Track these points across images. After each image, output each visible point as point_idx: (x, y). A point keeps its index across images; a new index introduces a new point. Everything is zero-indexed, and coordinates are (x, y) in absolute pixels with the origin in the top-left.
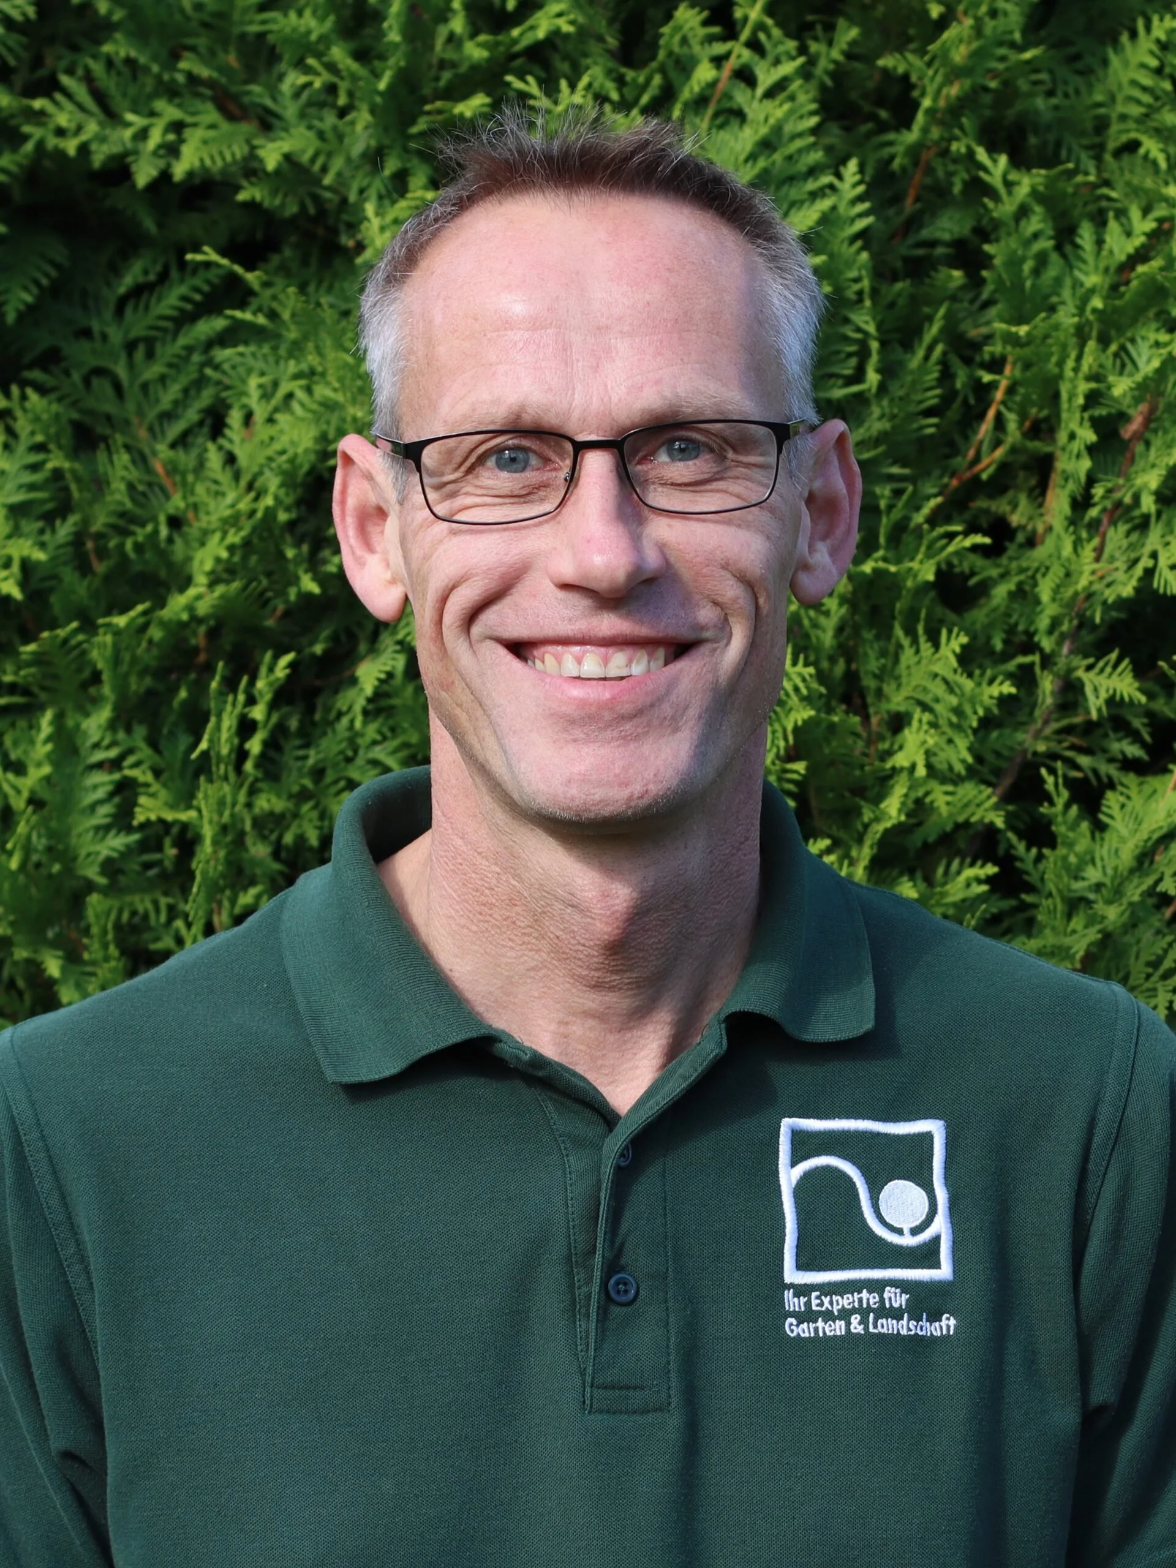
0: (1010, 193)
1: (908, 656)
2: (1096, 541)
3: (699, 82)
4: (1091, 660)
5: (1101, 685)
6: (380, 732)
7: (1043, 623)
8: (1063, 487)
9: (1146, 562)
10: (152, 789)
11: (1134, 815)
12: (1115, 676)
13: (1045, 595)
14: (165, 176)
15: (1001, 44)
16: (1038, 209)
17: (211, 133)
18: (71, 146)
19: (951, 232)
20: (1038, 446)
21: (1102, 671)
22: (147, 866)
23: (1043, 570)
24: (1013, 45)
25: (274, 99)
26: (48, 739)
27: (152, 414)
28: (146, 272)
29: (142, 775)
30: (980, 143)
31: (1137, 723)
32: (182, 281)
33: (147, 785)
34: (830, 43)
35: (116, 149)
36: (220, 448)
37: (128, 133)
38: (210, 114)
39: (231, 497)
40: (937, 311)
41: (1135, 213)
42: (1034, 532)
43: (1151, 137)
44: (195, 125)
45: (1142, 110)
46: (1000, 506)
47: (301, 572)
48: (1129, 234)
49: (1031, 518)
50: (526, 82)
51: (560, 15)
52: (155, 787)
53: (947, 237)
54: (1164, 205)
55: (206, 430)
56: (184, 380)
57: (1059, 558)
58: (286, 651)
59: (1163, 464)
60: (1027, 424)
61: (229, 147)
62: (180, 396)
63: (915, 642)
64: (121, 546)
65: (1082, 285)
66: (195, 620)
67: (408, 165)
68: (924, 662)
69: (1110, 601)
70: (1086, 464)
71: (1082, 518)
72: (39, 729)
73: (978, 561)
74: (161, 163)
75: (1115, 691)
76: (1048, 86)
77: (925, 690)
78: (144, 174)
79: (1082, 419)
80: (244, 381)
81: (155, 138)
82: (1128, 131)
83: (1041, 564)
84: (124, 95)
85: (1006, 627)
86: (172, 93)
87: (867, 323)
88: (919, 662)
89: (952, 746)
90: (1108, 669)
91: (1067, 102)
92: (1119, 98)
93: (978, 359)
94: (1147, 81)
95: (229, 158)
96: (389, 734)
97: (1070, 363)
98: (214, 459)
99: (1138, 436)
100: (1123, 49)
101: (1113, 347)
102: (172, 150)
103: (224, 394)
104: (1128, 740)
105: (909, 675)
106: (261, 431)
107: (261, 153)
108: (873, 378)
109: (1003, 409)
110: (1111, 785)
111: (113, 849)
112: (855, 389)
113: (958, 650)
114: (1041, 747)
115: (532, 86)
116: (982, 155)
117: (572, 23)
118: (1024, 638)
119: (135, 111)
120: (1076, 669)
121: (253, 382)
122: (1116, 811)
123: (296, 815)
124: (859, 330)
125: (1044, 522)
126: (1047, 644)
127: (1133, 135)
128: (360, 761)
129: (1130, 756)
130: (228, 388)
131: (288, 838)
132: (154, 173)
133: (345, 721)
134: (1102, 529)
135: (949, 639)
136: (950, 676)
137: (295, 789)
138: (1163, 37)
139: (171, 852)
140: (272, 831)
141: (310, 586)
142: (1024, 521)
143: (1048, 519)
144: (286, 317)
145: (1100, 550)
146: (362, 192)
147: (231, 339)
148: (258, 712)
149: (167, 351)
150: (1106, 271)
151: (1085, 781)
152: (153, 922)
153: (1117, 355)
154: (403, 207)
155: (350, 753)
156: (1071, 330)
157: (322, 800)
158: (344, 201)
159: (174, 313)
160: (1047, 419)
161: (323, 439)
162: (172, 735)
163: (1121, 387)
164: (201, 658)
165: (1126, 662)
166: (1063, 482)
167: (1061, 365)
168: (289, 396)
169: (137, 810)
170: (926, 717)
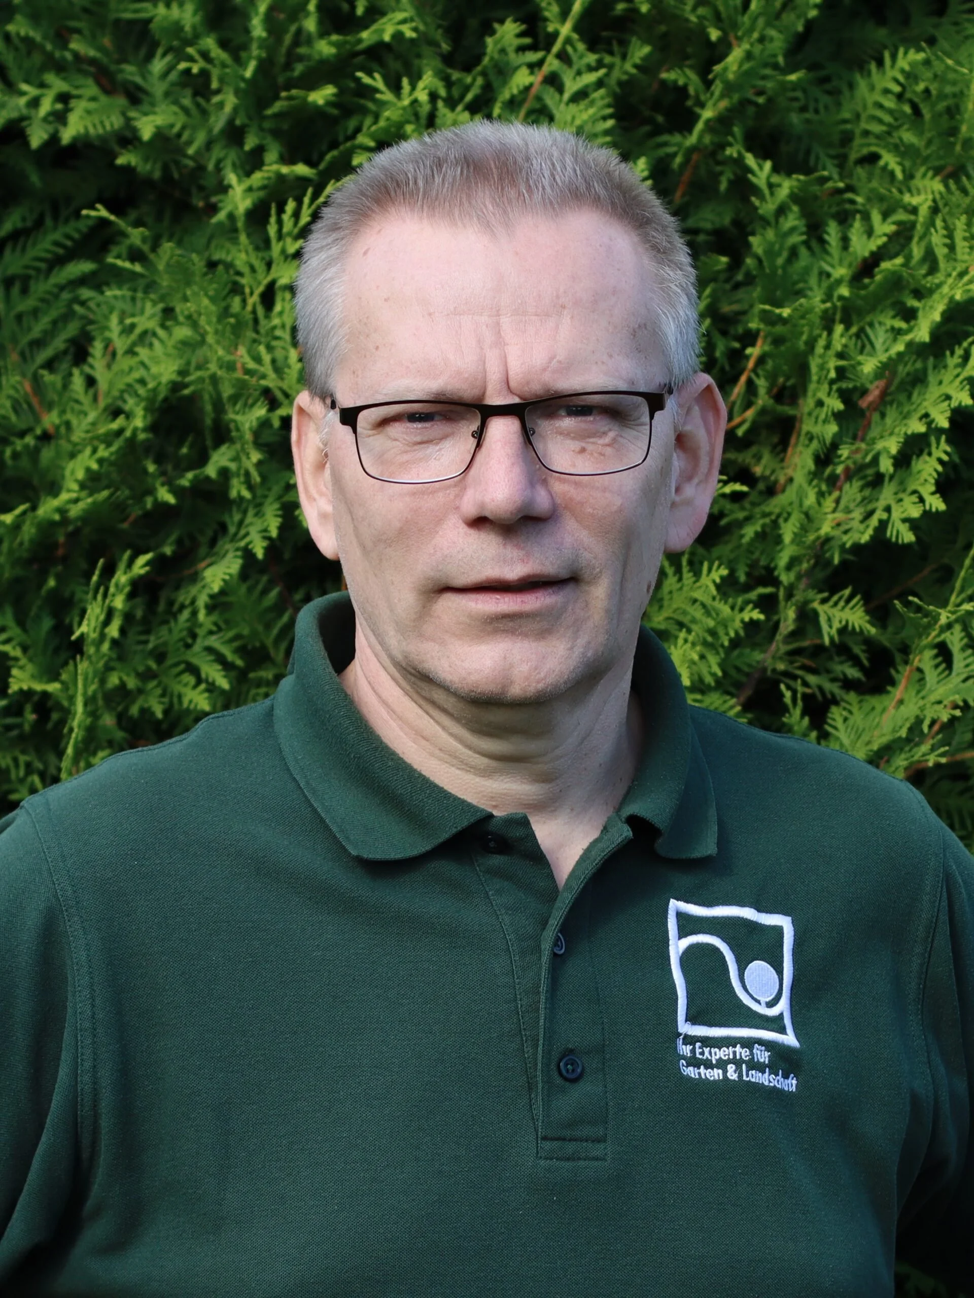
0: (772, 194)
1: (671, 583)
2: (835, 494)
3: (518, 86)
4: (826, 594)
5: (834, 616)
6: (216, 624)
7: (783, 559)
8: (808, 446)
9: (880, 515)
10: (21, 663)
11: (855, 729)
12: (847, 610)
13: (787, 538)
14: (54, 139)
15: (766, 65)
16: (795, 208)
17: (92, 105)
19: (713, 223)
20: (784, 409)
21: (836, 604)
22: (8, 728)
23: (785, 515)
24: (776, 66)
25: (144, 78)
27: (25, 340)
28: (24, 219)
29: (12, 650)
30: (749, 149)
31: (857, 650)
32: (55, 228)
33: (16, 659)
34: (624, 57)
35: (14, 115)
36: (82, 373)
37: (23, 101)
38: (91, 89)
39: (92, 416)
41: (876, 217)
42: (776, 482)
43: (889, 151)
44: (79, 97)
45: (884, 128)
46: (744, 458)
47: (158, 485)
48: (870, 233)
49: (773, 472)
50: (373, 78)
51: (404, 21)
52: (23, 661)
53: (708, 226)
54: (901, 210)
55: (69, 357)
56: (54, 313)
57: (801, 505)
58: (145, 552)
59: (902, 432)
60: (775, 390)
61: (108, 117)
62: (49, 327)
63: (679, 571)
64: (2, 453)
65: (829, 275)
66: (65, 520)
67: (264, 142)
68: (685, 589)
69: (848, 545)
70: (832, 428)
71: (823, 473)
73: (729, 506)
74: (50, 129)
75: (847, 622)
76: (802, 102)
77: (685, 613)
78: (37, 137)
79: (831, 389)
80: (107, 318)
81: (46, 106)
82: (869, 145)
83: (783, 509)
84: (20, 67)
85: (749, 562)
86: (60, 68)
88: (680, 589)
89: (704, 661)
90: (842, 603)
91: (815, 118)
92: (864, 116)
93: (732, 331)
94: (890, 103)
95: (108, 128)
96: (223, 626)
97: (822, 342)
98: (78, 382)
99: (874, 407)
100: (869, 74)
101: (854, 330)
102: (60, 117)
103: (90, 328)
104: (850, 663)
105: (671, 599)
106: (124, 363)
107: (138, 124)
109: (753, 376)
110: (835, 702)
113: (718, 580)
114: (781, 666)
115: (377, 81)
116: (750, 160)
117: (415, 29)
118: (763, 572)
119: (27, 81)
120: (812, 601)
121: (114, 321)
122: (839, 723)
123: (140, 691)
125: (785, 475)
126: (785, 578)
127: (874, 149)
128: (197, 647)
129: (850, 676)
130: (91, 322)
131: (134, 710)
132: (45, 136)
133: (186, 614)
134: (839, 484)
135: (710, 571)
136: (708, 601)
137: (141, 669)
138: (907, 68)
139: (30, 717)
140: (119, 704)
141: (166, 496)
142: (768, 473)
143: (790, 472)
144: (161, 267)
145: (837, 501)
146: (219, 162)
147: (96, 281)
148: (119, 603)
149: (40, 288)
150: (850, 265)
151: (813, 696)
152: (13, 776)
153: (858, 336)
154: (258, 178)
155: (189, 641)
156: (820, 314)
157: (165, 680)
158: (201, 168)
159: (49, 256)
160: (794, 387)
161: (183, 373)
162: (38, 617)
163: (869, 366)
164: (60, 552)
165: (858, 598)
166: (804, 441)
167: (811, 343)
168: (145, 333)
169: (11, 680)
170: (690, 637)
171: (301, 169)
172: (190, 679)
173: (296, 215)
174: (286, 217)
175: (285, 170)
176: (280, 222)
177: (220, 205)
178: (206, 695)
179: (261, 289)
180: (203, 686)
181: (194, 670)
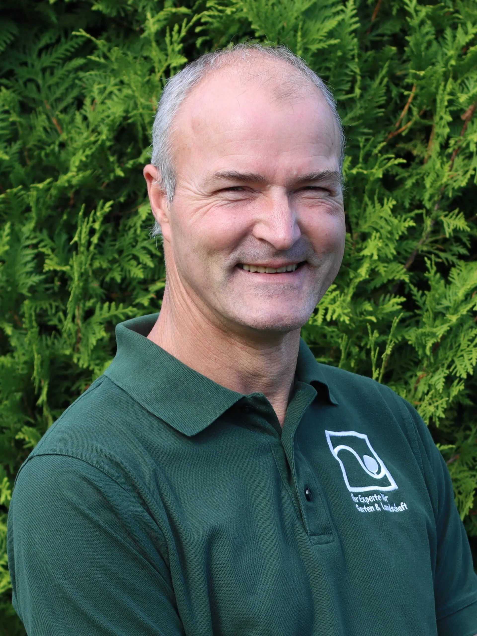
0: (417, 15)
1: (370, 209)
2: (450, 163)
4: (447, 213)
5: (450, 223)
6: (147, 235)
7: (427, 196)
8: (437, 139)
9: (471, 172)
11: (463, 278)
12: (457, 220)
13: (428, 185)
16: (429, 22)
19: (391, 31)
20: (427, 122)
21: (451, 217)
22: (47, 289)
23: (427, 174)
26: (8, 235)
27: (52, 99)
28: (51, 39)
29: (46, 251)
31: (465, 240)
32: (66, 43)
33: (48, 255)
36: (81, 114)
39: (85, 134)
40: (385, 64)
41: (469, 25)
42: (423, 158)
46: (408, 146)
47: (116, 167)
48: (466, 33)
49: (422, 152)
52: (52, 256)
53: (389, 32)
55: (75, 106)
56: (66, 85)
57: (434, 169)
58: (109, 200)
60: (422, 113)
62: (64, 91)
63: (373, 203)
64: (39, 154)
65: (446, 54)
66: (71, 186)
68: (377, 211)
69: (456, 188)
70: (447, 130)
71: (445, 153)
72: (4, 230)
73: (400, 170)
75: (457, 226)
77: (377, 223)
79: (446, 111)
80: (92, 86)
83: (426, 171)
85: (410, 198)
87: (356, 68)
88: (374, 212)
89: (387, 247)
90: (454, 217)
93: (401, 84)
97: (441, 88)
98: (78, 118)
99: (469, 119)
101: (459, 81)
103: (84, 91)
104: (461, 246)
105: (370, 217)
106: (100, 108)
108: (358, 91)
109: (412, 106)
110: (454, 265)
111: (34, 282)
112: (350, 96)
113: (391, 207)
114: (425, 249)
118: (418, 203)
120: (440, 216)
121: (95, 87)
122: (455, 276)
123: (111, 270)
124: (352, 71)
125: (428, 154)
126: (428, 205)
128: (138, 247)
129: (461, 253)
130: (84, 88)
131: (107, 279)
133: (132, 231)
134: (452, 157)
135: (387, 203)
136: (388, 217)
137: (110, 258)
139: (57, 283)
140: (100, 276)
141: (120, 173)
142: (419, 153)
143: (430, 153)
144: (113, 59)
145: (451, 167)
146: (144, 7)
147: (87, 68)
148: (97, 226)
149: (59, 72)
150: (457, 49)
151: (443, 263)
152: (49, 312)
153: (460, 84)
154: (162, 15)
155: (134, 244)
156: (442, 74)
157: (123, 264)
158: (136, 11)
159: (63, 56)
160: (430, 111)
161: (127, 111)
162: (59, 234)
163: (463, 98)
164: (72, 202)
165: (461, 214)
166: (436, 137)
167: (437, 88)
168: (111, 93)
169: (45, 265)
170: (378, 235)
171: (183, 10)
172: (134, 262)
173: (179, 31)
174: (174, 33)
175: (174, 10)
176: (171, 36)
177: (145, 28)
178: (142, 270)
179: (163, 69)
180: (140, 266)
181: (136, 258)
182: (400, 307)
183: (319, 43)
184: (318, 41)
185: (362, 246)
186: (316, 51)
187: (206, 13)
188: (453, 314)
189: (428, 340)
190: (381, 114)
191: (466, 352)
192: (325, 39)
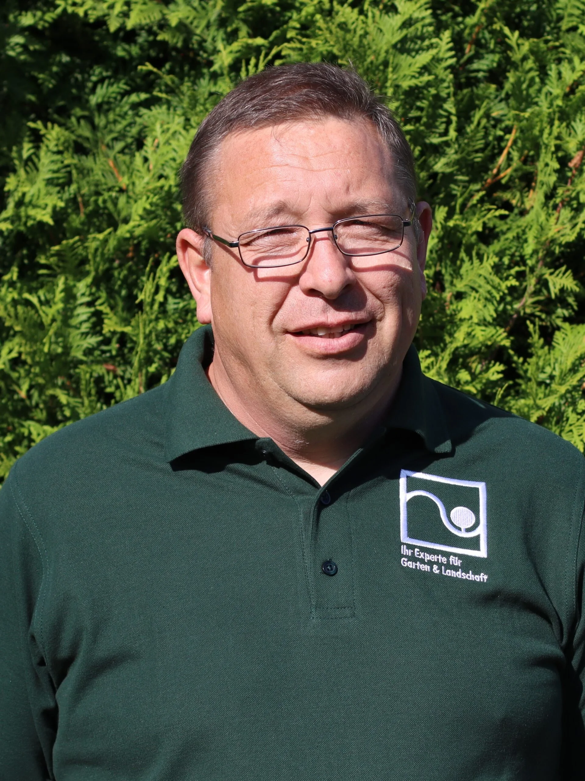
0: (519, 49)
1: (466, 265)
2: (556, 214)
4: (552, 270)
5: (557, 282)
7: (528, 251)
8: (541, 189)
9: (580, 225)
10: (109, 316)
11: (569, 344)
12: (564, 278)
13: (530, 239)
14: (123, 26)
16: (532, 58)
17: (144, 7)
18: (81, 12)
19: (487, 66)
20: (528, 168)
21: (558, 275)
22: (104, 352)
23: (529, 227)
26: (62, 291)
27: (109, 138)
29: (105, 309)
30: (507, 25)
31: (571, 300)
33: (107, 314)
35: (100, 13)
36: (141, 155)
37: (106, 5)
39: (147, 179)
40: (482, 103)
41: (576, 60)
42: (524, 208)
43: (584, 25)
44: (136, 3)
45: (580, 12)
46: (507, 196)
48: (573, 69)
49: (522, 203)
52: (111, 315)
53: (485, 67)
55: (134, 146)
56: (125, 122)
57: (538, 221)
60: (523, 158)
61: (153, 14)
63: (471, 259)
64: (96, 202)
65: (551, 94)
66: (132, 237)
67: (239, 26)
68: (475, 269)
69: (563, 243)
70: (554, 178)
71: (549, 203)
72: (57, 286)
73: (498, 222)
74: (121, 20)
75: (564, 285)
77: (475, 282)
78: (113, 25)
79: (552, 157)
80: (154, 124)
81: (118, 8)
82: (573, 21)
83: (528, 223)
85: (510, 254)
87: (451, 108)
88: (472, 269)
89: (486, 308)
90: (561, 275)
92: (569, 6)
93: (499, 126)
95: (153, 19)
97: (547, 131)
98: (138, 160)
99: (577, 167)
101: (565, 124)
102: (126, 15)
103: (144, 130)
104: (566, 308)
105: (467, 274)
106: (164, 149)
107: (168, 17)
108: (453, 134)
109: (511, 150)
110: (558, 328)
111: (90, 344)
112: (444, 139)
113: (492, 264)
114: (529, 311)
116: (507, 31)
118: (519, 258)
120: (545, 274)
121: (158, 127)
122: (560, 341)
123: (176, 330)
124: (446, 111)
125: (529, 204)
126: (530, 262)
127: (575, 23)
129: (567, 315)
130: (146, 127)
131: (172, 341)
132: (118, 25)
134: (558, 209)
135: (488, 260)
136: (488, 276)
139: (115, 346)
140: (164, 338)
142: (519, 203)
143: (531, 203)
145: (558, 219)
146: (214, 38)
147: (148, 104)
148: (163, 282)
150: (563, 87)
152: (106, 379)
153: (567, 127)
154: (236, 46)
156: (547, 115)
158: (204, 41)
159: (121, 91)
160: (533, 156)
163: (573, 143)
164: (130, 255)
165: (569, 272)
166: (540, 186)
167: (542, 131)
168: (175, 132)
169: (104, 326)
170: (477, 295)
171: (259, 41)
173: (256, 66)
174: (250, 67)
175: (250, 41)
176: (247, 70)
177: (215, 61)
182: (501, 376)
183: (410, 79)
184: (409, 78)
185: (457, 307)
186: (407, 89)
187: (286, 44)
188: (561, 384)
189: (533, 414)
190: (478, 160)
191: (575, 427)
192: (417, 75)
